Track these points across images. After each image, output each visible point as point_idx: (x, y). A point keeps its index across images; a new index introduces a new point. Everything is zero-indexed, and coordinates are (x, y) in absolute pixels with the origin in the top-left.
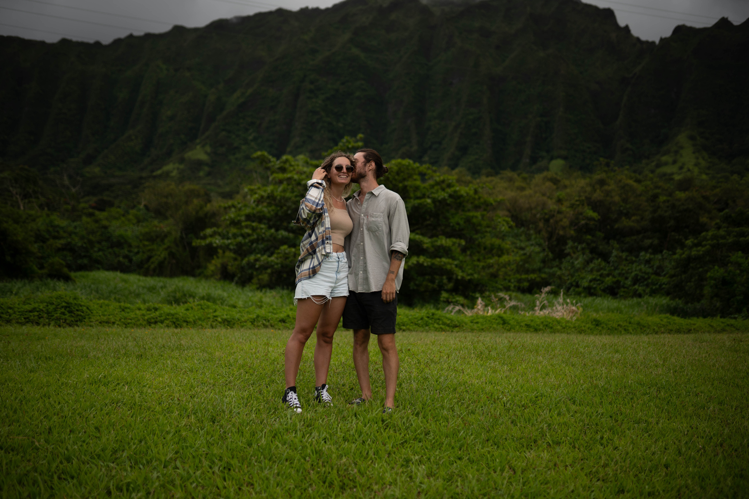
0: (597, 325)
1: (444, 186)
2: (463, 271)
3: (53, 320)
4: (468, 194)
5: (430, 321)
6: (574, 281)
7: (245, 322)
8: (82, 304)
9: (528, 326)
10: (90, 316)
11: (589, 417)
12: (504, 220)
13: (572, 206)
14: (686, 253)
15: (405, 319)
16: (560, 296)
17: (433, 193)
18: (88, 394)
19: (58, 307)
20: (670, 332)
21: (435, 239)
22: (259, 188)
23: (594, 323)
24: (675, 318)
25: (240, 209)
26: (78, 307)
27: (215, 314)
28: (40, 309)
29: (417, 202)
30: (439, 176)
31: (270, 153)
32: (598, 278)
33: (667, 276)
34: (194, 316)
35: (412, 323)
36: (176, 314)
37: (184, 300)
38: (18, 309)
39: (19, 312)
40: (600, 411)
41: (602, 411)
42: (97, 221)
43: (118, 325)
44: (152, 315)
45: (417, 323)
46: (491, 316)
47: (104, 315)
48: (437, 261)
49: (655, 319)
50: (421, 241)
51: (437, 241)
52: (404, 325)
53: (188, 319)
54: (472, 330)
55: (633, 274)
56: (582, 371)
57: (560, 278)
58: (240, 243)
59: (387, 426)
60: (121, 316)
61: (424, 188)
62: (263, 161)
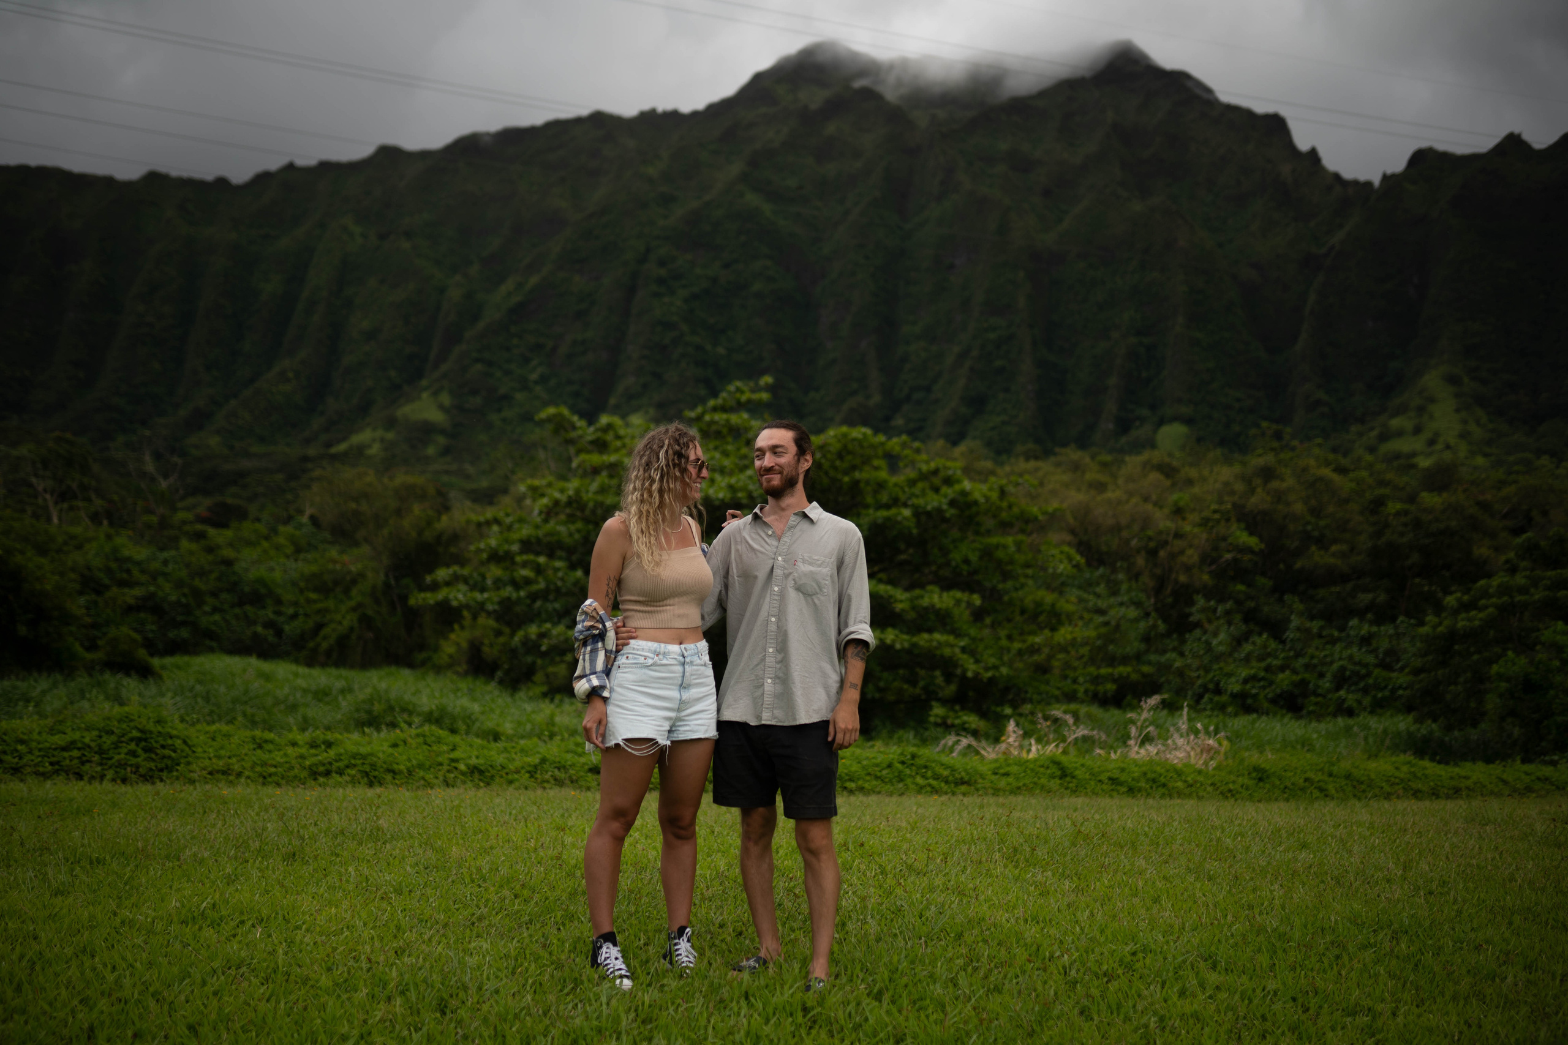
0: (1260, 780)
1: (936, 481)
2: (977, 661)
3: (110, 767)
4: (987, 498)
5: (908, 771)
6: (1211, 681)
7: (517, 772)
8: (174, 732)
9: (1113, 780)
10: (190, 759)
11: (1246, 1002)
12: (1062, 552)
13: (1205, 523)
14: (1446, 623)
15: (855, 767)
16: (1181, 715)
17: (917, 496)
18: (178, 946)
19: (123, 739)
20: (1417, 794)
21: (917, 592)
22: (550, 485)
23: (1254, 775)
24: (1426, 763)
25: (510, 528)
26: (165, 740)
27: (453, 755)
28: (84, 743)
29: (883, 513)
30: (927, 462)
31: (574, 410)
32: (1262, 674)
33: (1407, 670)
34: (409, 760)
35: (869, 774)
36: (371, 754)
37: (389, 719)
38: (39, 743)
39: (40, 750)
40: (1272, 985)
41: (1274, 987)
42: (210, 550)
43: (248, 777)
44: (320, 758)
45: (879, 774)
46: (1035, 760)
47: (219, 757)
48: (923, 639)
49: (1383, 766)
50: (891, 597)
51: (922, 597)
52: (851, 780)
53: (395, 767)
54: (996, 792)
55: (1335, 666)
56: (1230, 891)
57: (1180, 673)
58: (509, 599)
59: (815, 1022)
60: (254, 758)
61: (896, 485)
62: (560, 426)
